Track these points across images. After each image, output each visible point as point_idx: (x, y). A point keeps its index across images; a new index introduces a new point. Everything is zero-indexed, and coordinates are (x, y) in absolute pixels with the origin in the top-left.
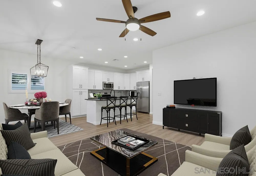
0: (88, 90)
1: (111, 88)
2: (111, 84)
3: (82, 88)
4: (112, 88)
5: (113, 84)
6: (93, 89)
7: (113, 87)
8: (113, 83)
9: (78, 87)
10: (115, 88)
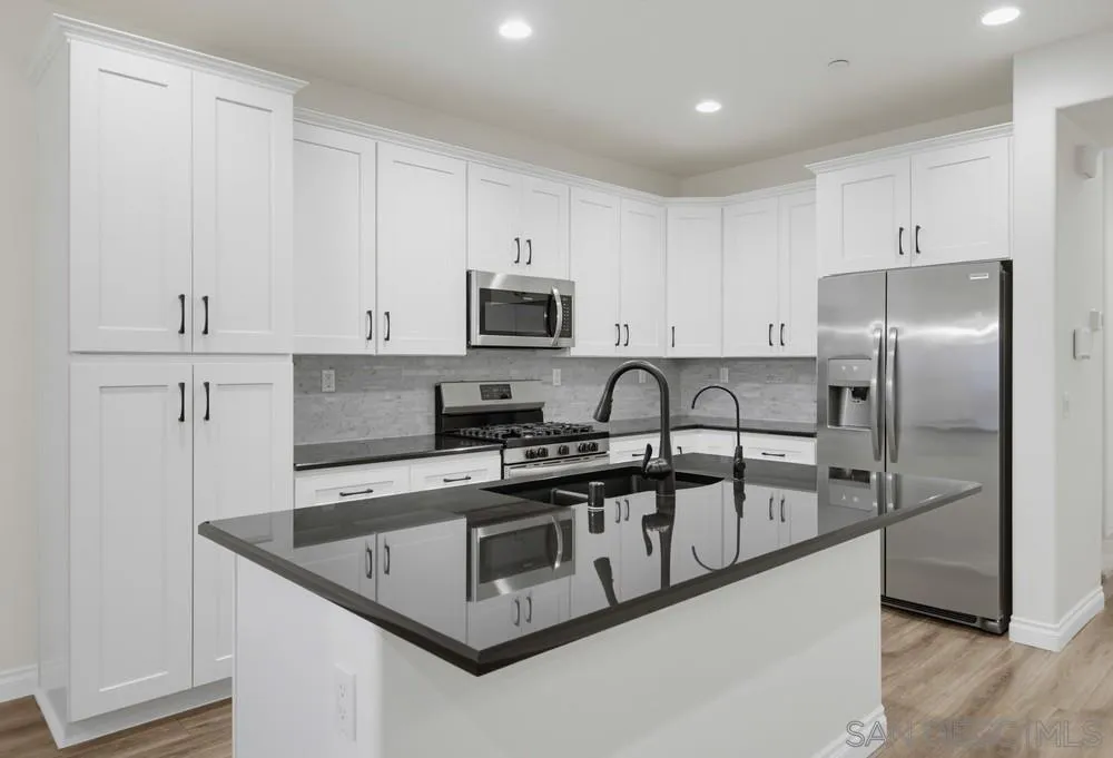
0: (298, 359)
1: (549, 342)
2: (551, 297)
3: (214, 342)
4: (564, 342)
5: (568, 302)
6: (359, 347)
7: (567, 332)
8: (572, 284)
9: (161, 331)
10: (591, 337)
